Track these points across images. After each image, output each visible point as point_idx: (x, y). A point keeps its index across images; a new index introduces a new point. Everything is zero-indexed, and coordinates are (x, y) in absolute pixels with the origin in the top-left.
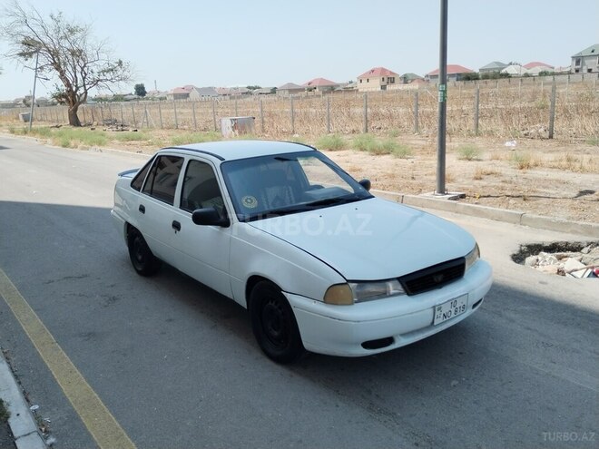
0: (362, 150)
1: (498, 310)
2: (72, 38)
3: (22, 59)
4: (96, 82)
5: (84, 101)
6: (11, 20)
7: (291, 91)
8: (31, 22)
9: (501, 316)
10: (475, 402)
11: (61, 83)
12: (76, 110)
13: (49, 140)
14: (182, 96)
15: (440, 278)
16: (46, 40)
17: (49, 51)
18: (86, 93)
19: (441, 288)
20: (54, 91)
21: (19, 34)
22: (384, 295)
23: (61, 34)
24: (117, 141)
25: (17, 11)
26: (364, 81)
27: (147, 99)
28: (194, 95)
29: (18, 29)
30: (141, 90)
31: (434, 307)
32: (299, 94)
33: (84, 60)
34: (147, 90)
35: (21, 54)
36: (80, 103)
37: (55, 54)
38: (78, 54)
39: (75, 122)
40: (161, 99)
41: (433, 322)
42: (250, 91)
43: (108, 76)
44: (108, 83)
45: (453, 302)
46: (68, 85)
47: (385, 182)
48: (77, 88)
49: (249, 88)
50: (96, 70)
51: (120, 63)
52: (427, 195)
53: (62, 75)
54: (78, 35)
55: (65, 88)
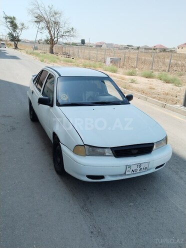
0: (161, 79)
1: (178, 170)
2: (55, 16)
3: (36, 23)
4: (62, 36)
5: (56, 43)
6: (33, 7)
7: (146, 49)
8: (41, 8)
9: (177, 174)
10: (135, 218)
11: (49, 35)
12: (52, 47)
13: (38, 58)
14: (99, 46)
15: (136, 151)
16: (46, 16)
17: (46, 21)
18: (57, 40)
19: (135, 156)
20: (46, 38)
21: (35, 13)
22: (103, 155)
23: (52, 15)
24: (62, 62)
25: (36, 3)
26: (180, 48)
27: (85, 46)
28: (104, 46)
29: (35, 11)
30: (83, 42)
31: (127, 166)
32: (149, 50)
33: (58, 26)
34: (85, 42)
35: (36, 22)
36: (55, 44)
37: (48, 23)
38: (56, 23)
39: (52, 52)
40: (90, 46)
41: (125, 173)
42: (128, 47)
43: (67, 34)
44: (67, 37)
45: (139, 165)
46: (51, 36)
47: (162, 96)
48: (54, 38)
49: (128, 46)
50: (62, 31)
51: (73, 29)
52: (178, 105)
53: (50, 32)
54: (58, 15)
55: (50, 37)
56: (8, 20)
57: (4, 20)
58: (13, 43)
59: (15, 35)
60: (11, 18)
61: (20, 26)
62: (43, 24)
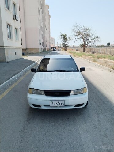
2: (87, 31)
4: (91, 42)
5: (87, 46)
6: (75, 27)
8: (79, 28)
12: (85, 48)
16: (81, 32)
17: (82, 35)
20: (81, 44)
25: (76, 25)
27: (110, 46)
30: (109, 44)
34: (110, 44)
38: (88, 35)
39: (84, 51)
40: (113, 46)
43: (94, 40)
44: (93, 42)
50: (91, 39)
51: (97, 37)
53: (84, 40)
54: (89, 30)
55: (84, 43)
56: (63, 36)
57: (60, 37)
58: (64, 48)
59: (65, 44)
60: (64, 35)
61: (68, 39)
62: (80, 36)
